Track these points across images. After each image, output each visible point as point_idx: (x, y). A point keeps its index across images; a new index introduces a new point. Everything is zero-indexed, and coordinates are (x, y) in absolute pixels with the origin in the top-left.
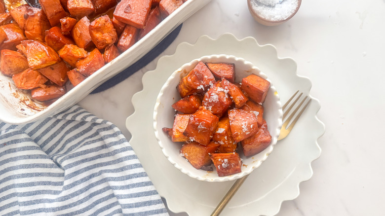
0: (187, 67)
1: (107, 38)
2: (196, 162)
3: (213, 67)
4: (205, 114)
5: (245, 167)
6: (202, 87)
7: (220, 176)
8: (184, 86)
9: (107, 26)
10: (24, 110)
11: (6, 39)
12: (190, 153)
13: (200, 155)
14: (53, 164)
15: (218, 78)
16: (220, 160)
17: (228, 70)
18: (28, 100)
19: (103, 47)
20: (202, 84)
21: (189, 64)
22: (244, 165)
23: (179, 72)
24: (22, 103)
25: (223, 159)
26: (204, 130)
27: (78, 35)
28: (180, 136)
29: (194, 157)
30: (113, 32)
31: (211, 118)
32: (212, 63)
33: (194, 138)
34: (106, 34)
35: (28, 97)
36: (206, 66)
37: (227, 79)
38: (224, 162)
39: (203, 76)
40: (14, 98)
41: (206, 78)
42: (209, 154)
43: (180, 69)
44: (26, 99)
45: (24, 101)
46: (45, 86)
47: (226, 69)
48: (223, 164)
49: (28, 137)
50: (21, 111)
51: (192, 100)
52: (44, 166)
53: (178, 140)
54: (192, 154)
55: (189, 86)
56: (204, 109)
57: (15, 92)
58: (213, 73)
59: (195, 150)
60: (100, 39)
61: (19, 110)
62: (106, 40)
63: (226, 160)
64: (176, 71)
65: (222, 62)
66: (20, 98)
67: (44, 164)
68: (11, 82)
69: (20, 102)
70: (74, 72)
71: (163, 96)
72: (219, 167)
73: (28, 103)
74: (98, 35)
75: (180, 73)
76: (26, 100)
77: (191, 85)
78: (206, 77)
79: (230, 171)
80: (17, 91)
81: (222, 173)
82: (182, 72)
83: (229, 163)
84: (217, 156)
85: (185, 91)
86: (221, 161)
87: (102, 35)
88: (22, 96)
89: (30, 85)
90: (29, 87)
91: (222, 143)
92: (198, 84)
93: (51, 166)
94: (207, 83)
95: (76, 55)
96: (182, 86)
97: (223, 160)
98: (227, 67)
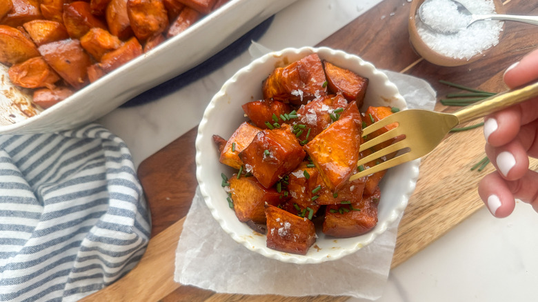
0: (292, 54)
1: (152, 23)
2: (242, 209)
3: (331, 70)
4: (285, 138)
5: (316, 250)
6: (300, 93)
7: (269, 246)
8: (274, 82)
9: (153, 5)
10: (13, 116)
11: (12, 11)
12: (239, 191)
13: (251, 201)
14: (31, 199)
15: (331, 90)
16: (278, 220)
17: (355, 83)
18: (26, 104)
19: (143, 35)
20: (302, 90)
21: (297, 51)
22: (316, 247)
23: (275, 57)
24: (15, 106)
25: (284, 221)
26: (273, 161)
27: (113, 15)
28: (233, 157)
29: (243, 200)
30: (163, 15)
31: (292, 147)
32: (333, 65)
33: (252, 168)
34: (151, 17)
35: (28, 100)
36: (320, 64)
37: (345, 96)
38: (283, 226)
39: (309, 77)
40: (4, 97)
41: (312, 82)
42: (266, 203)
43: (279, 53)
44: (24, 102)
45: (18, 105)
46: (54, 86)
47: (351, 81)
48: (281, 230)
49: (8, 156)
50: (9, 118)
51: (276, 107)
52: (19, 200)
53: (228, 163)
54: (241, 193)
55: (280, 84)
56: (287, 130)
57: (9, 90)
58: (327, 78)
59: (247, 189)
60: (140, 23)
61: (6, 115)
62: (149, 25)
63: (287, 225)
64: (272, 54)
65: (349, 69)
66: (13, 99)
67: (19, 198)
68: (6, 75)
69: (12, 105)
70: (96, 68)
71: (234, 84)
72: (272, 230)
73: (24, 108)
74: (138, 16)
75: (277, 60)
76: (23, 104)
77: (285, 83)
78: (313, 80)
79: (288, 246)
80: (11, 89)
81: (275, 243)
82: (281, 59)
83: (291, 231)
84: (277, 212)
85: (273, 90)
86: (280, 222)
87: (145, 17)
88: (18, 96)
89: (32, 82)
90: (30, 84)
91: (294, 195)
92: (296, 86)
93: (28, 201)
94: (312, 92)
95: (104, 44)
96: (270, 81)
97: (283, 223)
98: (353, 79)
